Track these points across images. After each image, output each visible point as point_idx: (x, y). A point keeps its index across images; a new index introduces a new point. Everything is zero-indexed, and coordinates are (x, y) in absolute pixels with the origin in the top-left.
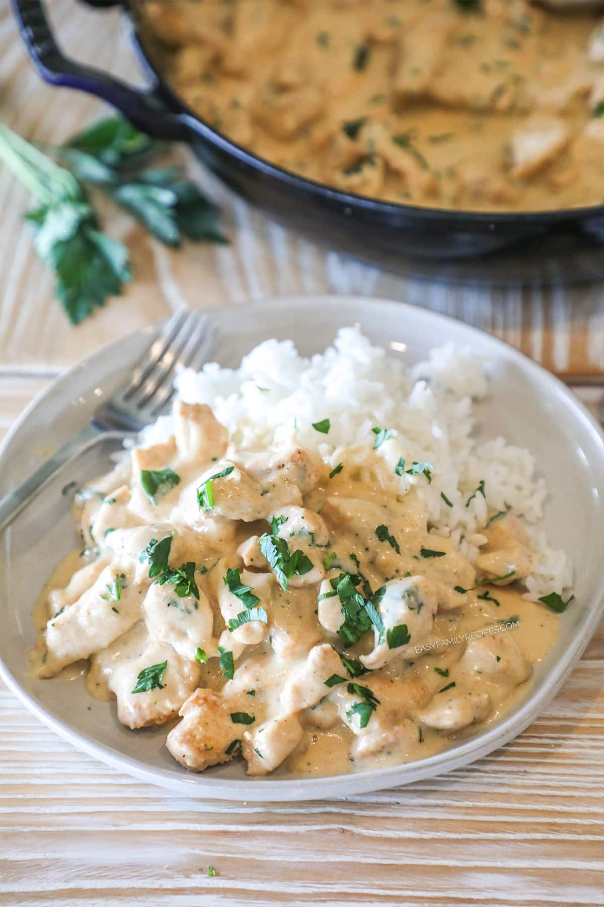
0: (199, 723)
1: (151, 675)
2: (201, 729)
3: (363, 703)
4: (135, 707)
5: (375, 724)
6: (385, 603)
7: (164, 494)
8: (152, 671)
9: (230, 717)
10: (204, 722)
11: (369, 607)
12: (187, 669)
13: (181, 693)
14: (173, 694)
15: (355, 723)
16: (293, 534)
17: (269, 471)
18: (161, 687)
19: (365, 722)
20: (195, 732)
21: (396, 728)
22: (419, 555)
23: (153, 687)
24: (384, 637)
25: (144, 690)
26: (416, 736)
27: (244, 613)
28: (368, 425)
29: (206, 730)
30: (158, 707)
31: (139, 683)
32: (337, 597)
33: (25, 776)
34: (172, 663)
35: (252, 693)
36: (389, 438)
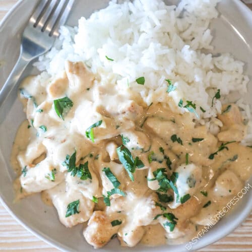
0: (98, 231)
1: (73, 207)
2: (99, 234)
3: (171, 223)
4: (68, 221)
5: (176, 230)
6: (179, 182)
7: (66, 113)
8: (73, 205)
9: (111, 224)
10: (100, 230)
11: (171, 183)
12: (89, 204)
13: (88, 214)
14: (84, 215)
15: (168, 229)
16: (133, 149)
17: (118, 114)
18: (78, 213)
19: (172, 230)
20: (97, 236)
21: (186, 230)
22: (191, 142)
23: (75, 213)
24: (179, 200)
25: (70, 214)
26: (195, 229)
27: (114, 189)
28: (163, 78)
29: (102, 234)
30: (78, 221)
31: (68, 210)
32: (156, 181)
33: (21, 238)
34: (82, 201)
35: (120, 212)
36: (175, 90)
